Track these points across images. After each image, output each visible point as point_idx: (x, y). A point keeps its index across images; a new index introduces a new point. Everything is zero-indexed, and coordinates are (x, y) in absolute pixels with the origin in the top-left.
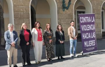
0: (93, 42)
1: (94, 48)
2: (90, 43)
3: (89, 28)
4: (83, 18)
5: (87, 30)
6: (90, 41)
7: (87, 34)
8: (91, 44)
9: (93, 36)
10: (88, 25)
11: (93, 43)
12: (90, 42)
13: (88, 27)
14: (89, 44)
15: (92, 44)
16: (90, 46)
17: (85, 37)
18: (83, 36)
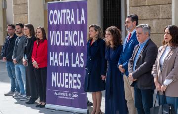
0: (76, 78)
1: (76, 96)
2: (67, 80)
3: (67, 41)
4: (56, 12)
5: (62, 44)
6: (67, 75)
7: (61, 54)
8: (67, 83)
9: (77, 62)
10: (66, 32)
11: (75, 81)
12: (67, 78)
13: (66, 38)
14: (62, 82)
15: (70, 82)
16: (67, 86)
17: (56, 61)
18: (52, 59)
